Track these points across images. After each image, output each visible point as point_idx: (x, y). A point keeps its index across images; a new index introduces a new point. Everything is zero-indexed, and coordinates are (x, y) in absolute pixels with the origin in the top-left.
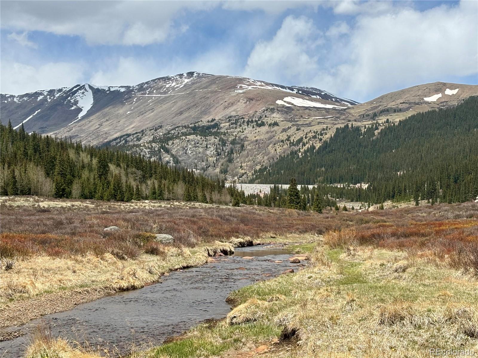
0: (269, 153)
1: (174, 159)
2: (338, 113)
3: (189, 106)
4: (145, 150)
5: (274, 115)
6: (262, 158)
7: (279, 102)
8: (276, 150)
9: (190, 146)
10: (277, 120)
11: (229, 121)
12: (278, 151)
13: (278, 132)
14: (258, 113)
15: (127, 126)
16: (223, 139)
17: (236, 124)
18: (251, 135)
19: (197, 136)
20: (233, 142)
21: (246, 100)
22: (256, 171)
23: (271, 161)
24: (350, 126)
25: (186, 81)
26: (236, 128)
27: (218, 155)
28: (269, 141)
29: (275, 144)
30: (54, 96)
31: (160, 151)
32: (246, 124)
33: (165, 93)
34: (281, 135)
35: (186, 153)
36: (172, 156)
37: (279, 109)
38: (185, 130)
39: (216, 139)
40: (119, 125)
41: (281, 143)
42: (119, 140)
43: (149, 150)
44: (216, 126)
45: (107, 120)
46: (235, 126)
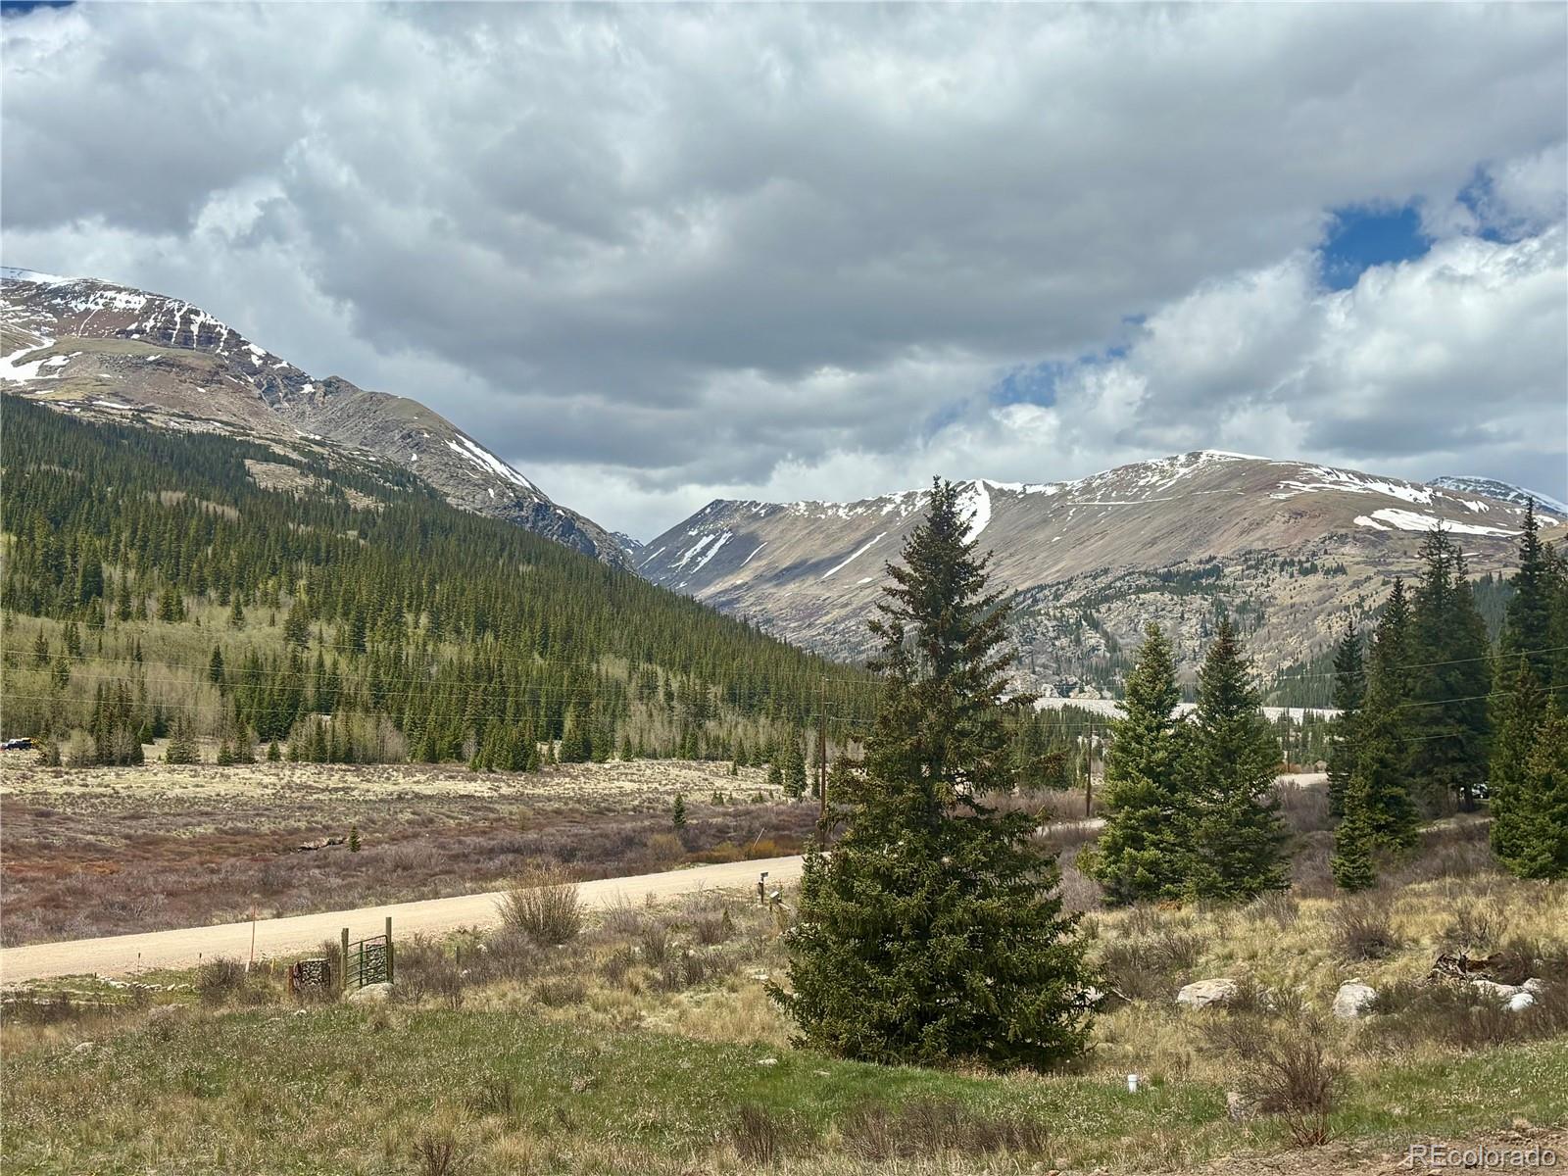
0: (1315, 634)
1: (1107, 641)
2: (1492, 546)
3: (1174, 526)
4: (1046, 622)
5: (1347, 549)
6: (1297, 645)
7: (1362, 521)
8: (1330, 627)
9: (1145, 616)
10: (1345, 561)
11: (1246, 560)
12: (1334, 630)
13: (1341, 589)
14: (1310, 545)
15: (1048, 568)
16: (1220, 600)
17: (1258, 569)
18: (1283, 593)
19: (1162, 594)
20: (1242, 609)
21: (1287, 515)
22: (1280, 672)
23: (1317, 650)
24: (1495, 576)
25: (1183, 471)
26: (1255, 577)
27: (1206, 635)
28: (1318, 608)
29: (1329, 615)
30: (914, 505)
31: (1078, 624)
32: (1277, 568)
33: (1135, 497)
34: (1348, 593)
35: (1135, 630)
36: (1105, 634)
37: (1357, 536)
38: (1144, 581)
39: (1206, 600)
40: (1032, 565)
41: (1344, 613)
42: (1021, 598)
43: (1055, 623)
44: (1216, 572)
45: (1011, 555)
46: (1253, 571)
